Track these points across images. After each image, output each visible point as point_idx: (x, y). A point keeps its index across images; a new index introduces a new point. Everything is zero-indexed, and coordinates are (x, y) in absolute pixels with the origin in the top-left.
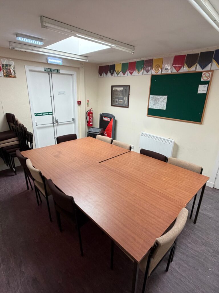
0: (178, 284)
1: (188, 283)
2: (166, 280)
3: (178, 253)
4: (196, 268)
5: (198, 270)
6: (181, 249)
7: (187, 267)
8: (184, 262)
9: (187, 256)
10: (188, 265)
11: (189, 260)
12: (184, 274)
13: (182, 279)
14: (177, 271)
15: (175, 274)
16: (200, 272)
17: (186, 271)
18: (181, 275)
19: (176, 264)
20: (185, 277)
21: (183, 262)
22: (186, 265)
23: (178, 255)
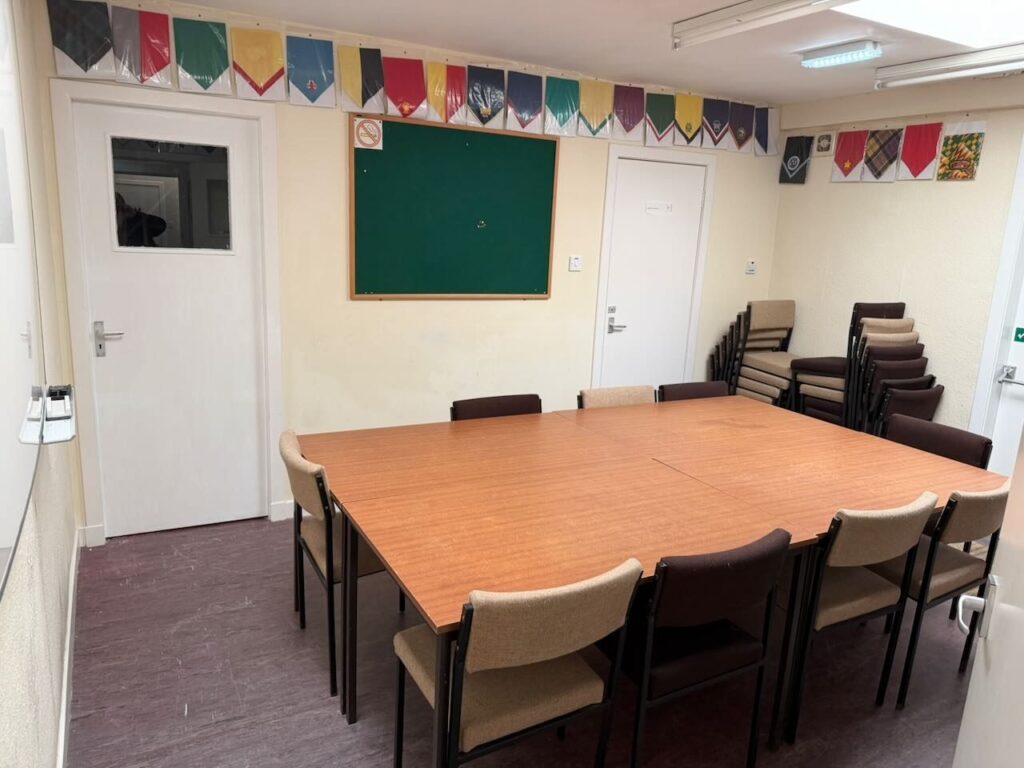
0: (290, 694)
1: (276, 713)
2: (313, 680)
3: (354, 741)
4: (287, 756)
5: (281, 756)
6: (359, 755)
7: (304, 737)
8: (321, 737)
9: (331, 757)
10: (307, 740)
11: (316, 755)
12: (296, 718)
13: (290, 708)
14: (312, 709)
15: (311, 701)
16: (272, 756)
17: (299, 726)
18: (300, 712)
19: (330, 717)
20: (290, 716)
21: (322, 734)
22: (311, 735)
23: (350, 736)
